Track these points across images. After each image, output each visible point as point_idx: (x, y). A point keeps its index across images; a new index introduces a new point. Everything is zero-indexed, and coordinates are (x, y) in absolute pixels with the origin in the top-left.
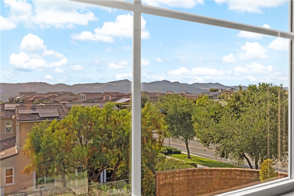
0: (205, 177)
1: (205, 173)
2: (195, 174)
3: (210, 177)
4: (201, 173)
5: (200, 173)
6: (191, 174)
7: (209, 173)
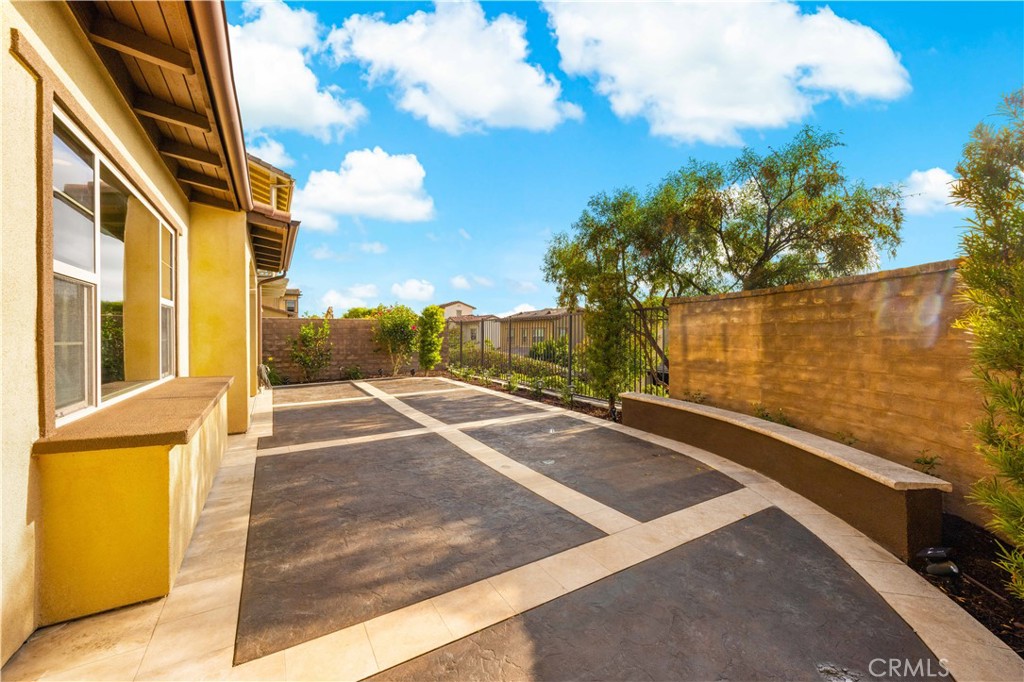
0: (822, 315)
1: (821, 301)
2: (784, 305)
3: (843, 315)
4: (808, 303)
5: (802, 302)
6: (770, 304)
7: (839, 299)
